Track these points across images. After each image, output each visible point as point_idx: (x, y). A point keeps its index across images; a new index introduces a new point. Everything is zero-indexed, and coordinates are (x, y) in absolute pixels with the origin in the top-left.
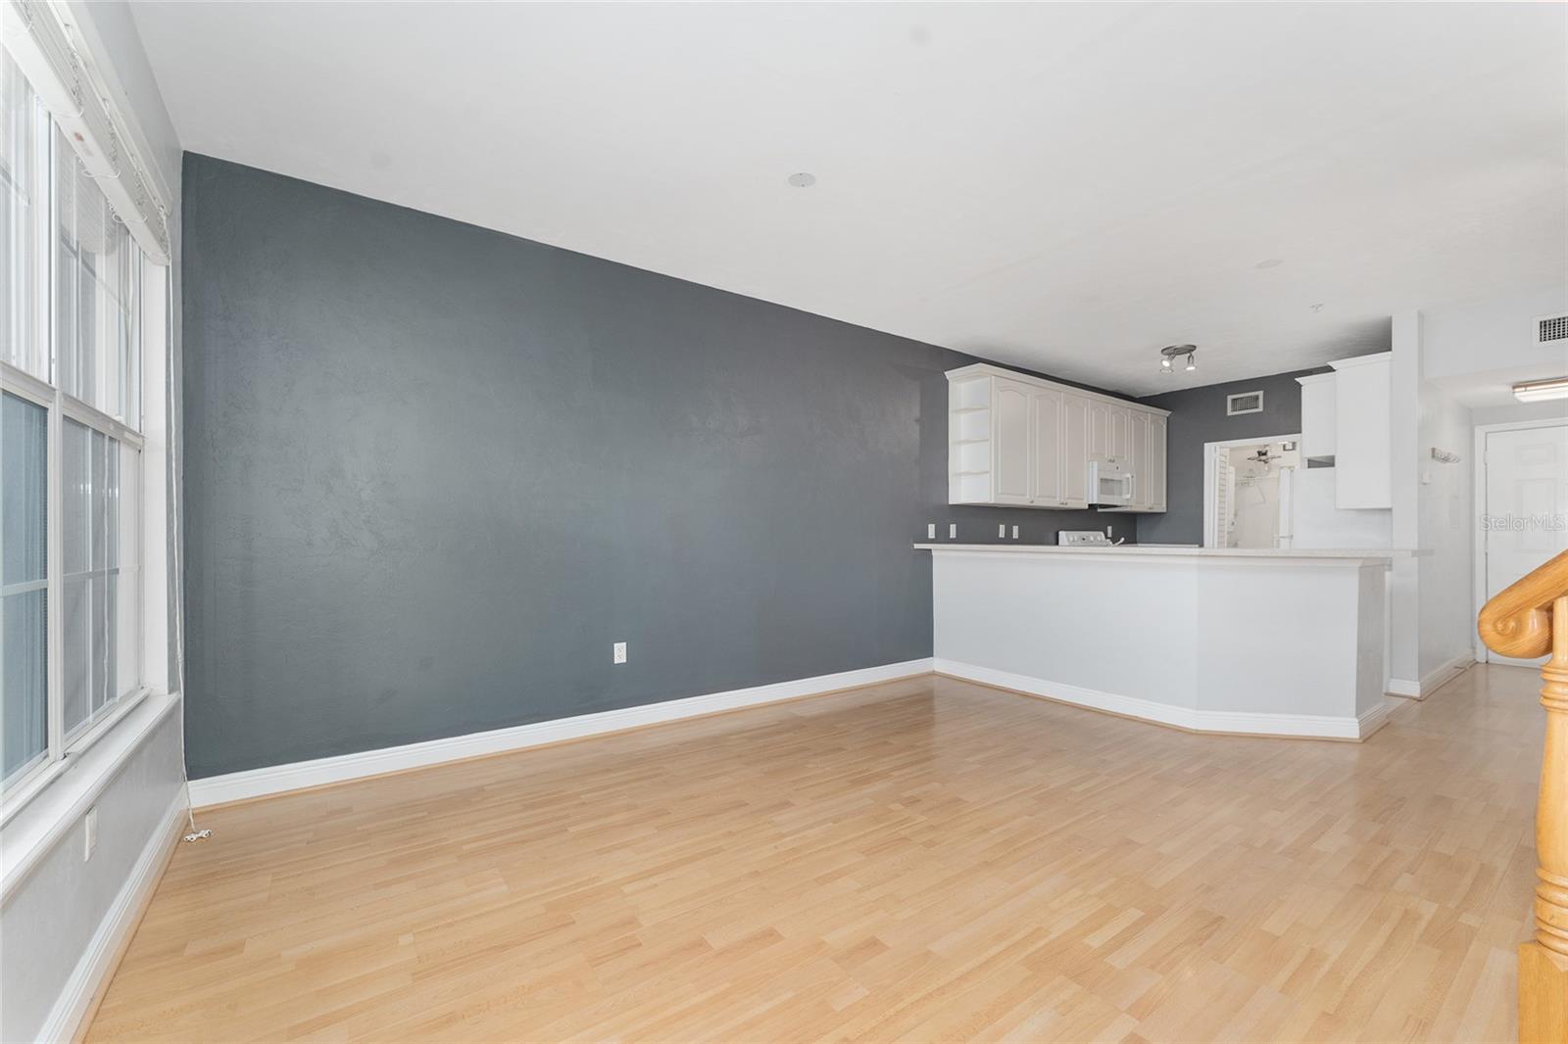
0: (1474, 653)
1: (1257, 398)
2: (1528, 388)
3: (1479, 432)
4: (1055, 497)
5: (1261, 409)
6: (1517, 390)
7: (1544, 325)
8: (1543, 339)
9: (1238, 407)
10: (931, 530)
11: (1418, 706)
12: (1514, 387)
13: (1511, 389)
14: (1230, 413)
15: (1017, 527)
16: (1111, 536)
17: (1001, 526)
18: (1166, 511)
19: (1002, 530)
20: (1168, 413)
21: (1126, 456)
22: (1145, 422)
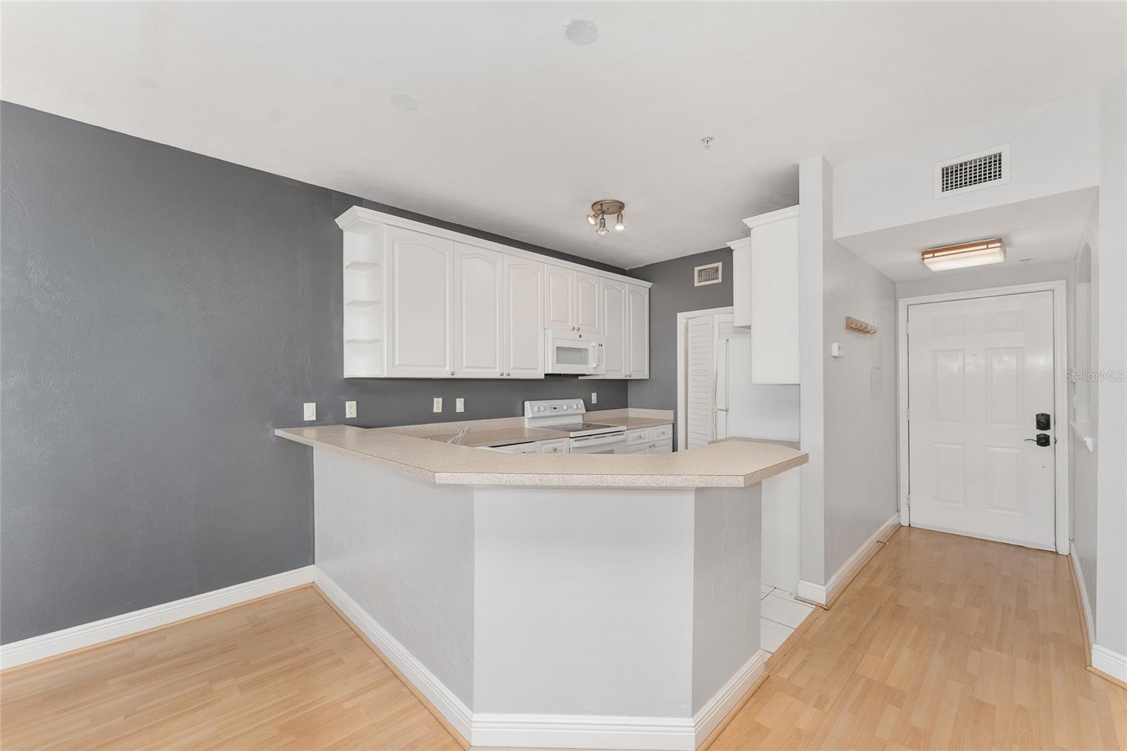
0: (899, 516)
1: (717, 269)
2: (936, 254)
3: (902, 303)
4: (495, 368)
5: (720, 280)
6: (926, 256)
7: (946, 172)
8: (946, 187)
9: (703, 278)
10: (309, 411)
11: (826, 615)
12: (923, 254)
13: (919, 256)
14: (696, 284)
15: (463, 399)
16: (595, 402)
17: (436, 400)
18: (648, 378)
19: (438, 404)
20: (649, 285)
21: (597, 324)
22: (621, 292)
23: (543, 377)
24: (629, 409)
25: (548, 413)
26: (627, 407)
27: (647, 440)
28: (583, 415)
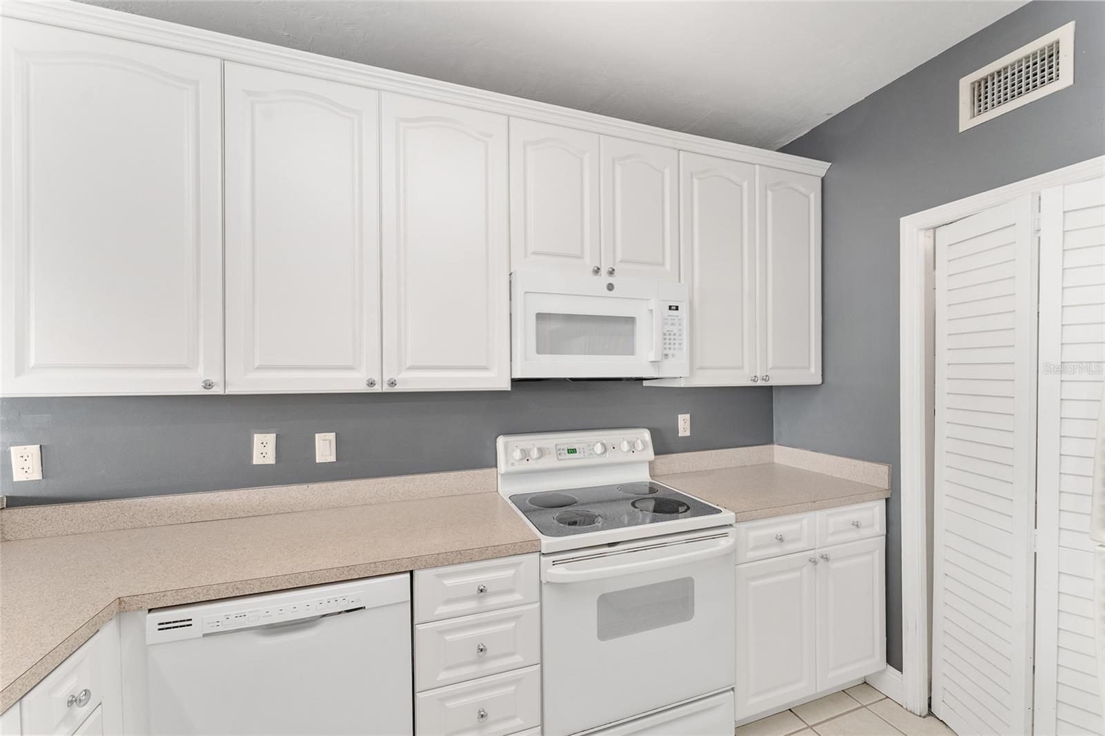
4: (353, 368)
14: (966, 121)
15: (332, 436)
16: (688, 434)
17: (258, 438)
18: (819, 381)
19: (264, 449)
20: (821, 167)
21: (668, 261)
22: (741, 187)
23: (506, 386)
24: (775, 446)
25: (550, 462)
26: (769, 441)
27: (802, 545)
28: (651, 463)
